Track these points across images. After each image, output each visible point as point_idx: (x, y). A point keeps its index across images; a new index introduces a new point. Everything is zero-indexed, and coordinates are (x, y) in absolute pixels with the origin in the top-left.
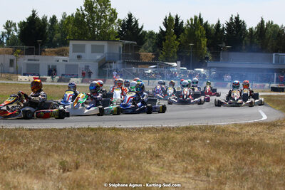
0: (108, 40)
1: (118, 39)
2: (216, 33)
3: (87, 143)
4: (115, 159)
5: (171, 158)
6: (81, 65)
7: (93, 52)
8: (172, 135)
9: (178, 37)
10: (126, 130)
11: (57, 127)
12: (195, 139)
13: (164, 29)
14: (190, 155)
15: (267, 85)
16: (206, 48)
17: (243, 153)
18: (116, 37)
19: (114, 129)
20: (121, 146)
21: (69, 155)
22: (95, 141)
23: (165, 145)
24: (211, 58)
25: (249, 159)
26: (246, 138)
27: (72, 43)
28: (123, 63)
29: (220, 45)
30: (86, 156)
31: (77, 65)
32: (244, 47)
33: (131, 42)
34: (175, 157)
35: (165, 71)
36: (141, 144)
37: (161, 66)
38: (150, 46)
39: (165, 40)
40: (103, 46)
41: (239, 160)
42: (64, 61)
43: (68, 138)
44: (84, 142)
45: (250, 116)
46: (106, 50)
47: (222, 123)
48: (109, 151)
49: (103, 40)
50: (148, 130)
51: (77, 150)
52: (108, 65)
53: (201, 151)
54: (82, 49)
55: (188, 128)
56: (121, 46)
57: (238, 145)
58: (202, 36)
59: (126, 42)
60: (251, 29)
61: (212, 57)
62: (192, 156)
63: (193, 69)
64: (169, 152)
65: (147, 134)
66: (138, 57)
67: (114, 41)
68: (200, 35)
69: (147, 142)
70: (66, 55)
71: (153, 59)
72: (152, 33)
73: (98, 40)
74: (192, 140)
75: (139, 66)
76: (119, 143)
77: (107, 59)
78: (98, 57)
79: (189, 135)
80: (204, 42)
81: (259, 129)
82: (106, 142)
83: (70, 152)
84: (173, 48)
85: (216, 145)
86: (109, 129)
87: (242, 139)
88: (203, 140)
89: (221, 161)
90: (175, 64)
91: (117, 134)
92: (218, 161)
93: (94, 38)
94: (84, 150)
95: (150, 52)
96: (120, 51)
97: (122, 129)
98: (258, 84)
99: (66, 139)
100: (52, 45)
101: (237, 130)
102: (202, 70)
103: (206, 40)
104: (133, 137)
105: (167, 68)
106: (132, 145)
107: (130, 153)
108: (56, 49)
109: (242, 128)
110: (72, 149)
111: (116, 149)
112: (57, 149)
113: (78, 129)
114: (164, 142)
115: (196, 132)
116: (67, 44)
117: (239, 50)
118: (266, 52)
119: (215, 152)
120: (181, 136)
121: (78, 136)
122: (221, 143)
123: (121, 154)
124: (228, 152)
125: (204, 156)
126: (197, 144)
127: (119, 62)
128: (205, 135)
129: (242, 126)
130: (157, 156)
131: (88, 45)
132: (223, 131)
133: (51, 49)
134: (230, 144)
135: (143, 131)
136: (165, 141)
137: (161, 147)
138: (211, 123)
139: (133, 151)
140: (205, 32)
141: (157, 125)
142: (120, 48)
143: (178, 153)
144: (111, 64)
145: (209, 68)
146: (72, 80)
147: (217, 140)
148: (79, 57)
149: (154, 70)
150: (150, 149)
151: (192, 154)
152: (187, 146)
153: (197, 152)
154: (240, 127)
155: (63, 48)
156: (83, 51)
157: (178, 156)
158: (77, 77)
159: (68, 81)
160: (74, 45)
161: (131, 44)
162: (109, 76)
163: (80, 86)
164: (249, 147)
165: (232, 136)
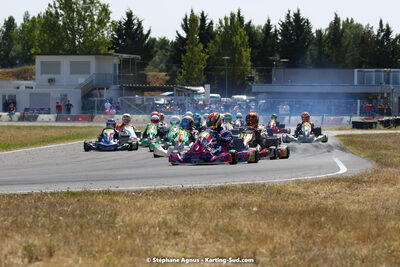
0: (97, 53)
1: (112, 52)
2: (265, 40)
3: (66, 215)
4: (110, 239)
5: (198, 235)
6: (55, 93)
7: (72, 72)
8: (199, 200)
9: (206, 47)
10: (127, 194)
11: (18, 192)
12: (234, 205)
13: (184, 35)
14: (227, 232)
15: (347, 118)
16: (250, 63)
17: (311, 226)
18: (109, 49)
19: (107, 193)
20: (118, 219)
21: (38, 234)
22: (78, 212)
23: (188, 216)
24: (257, 78)
25: (319, 235)
26: (314, 202)
27: (39, 59)
28: (121, 89)
29: (271, 58)
30: (64, 236)
31: (48, 95)
32: (309, 60)
33: (132, 56)
34: (204, 234)
35: (187, 101)
36: (150, 215)
37: (180, 92)
38: (161, 61)
39: (185, 52)
40: (88, 63)
41: (304, 237)
42: (27, 87)
43: (36, 208)
44: (61, 214)
45: (320, 168)
46: (93, 69)
47: (277, 180)
48: (101, 228)
49: (89, 54)
50: (161, 193)
51: (51, 227)
52: (96, 92)
53: (244, 224)
54: (56, 69)
55: (223, 189)
56: (116, 61)
57: (302, 214)
58: (242, 45)
59: (125, 56)
60: (319, 32)
61: (260, 76)
62: (231, 233)
63: (230, 97)
65: (159, 200)
66: (143, 78)
67: (105, 54)
68: (240, 42)
69: (160, 212)
70: (31, 78)
71: (168, 82)
72: (164, 42)
73: (81, 54)
74: (230, 208)
75: (146, 93)
76: (116, 215)
77: (94, 83)
78: (82, 80)
79: (225, 199)
80: (247, 53)
81: (335, 188)
82: (95, 213)
83: (40, 231)
84: (198, 63)
85: (268, 214)
86: (99, 193)
87: (307, 205)
88: (247, 206)
89: (277, 239)
90: (201, 89)
91: (113, 201)
92: (272, 239)
93: (73, 51)
94: (61, 227)
95: (161, 71)
96: (115, 70)
97: (120, 193)
98: (332, 118)
99: (33, 210)
101: (300, 190)
102: (244, 97)
103: (249, 50)
104: (138, 204)
105: (189, 95)
106: (137, 217)
107: (133, 230)
108: (15, 70)
109: (308, 187)
110: (43, 226)
111: (111, 224)
112: (18, 226)
113: (52, 194)
114: (186, 212)
115: (236, 195)
116: (32, 61)
117: (304, 66)
118: (343, 68)
119: (265, 226)
120: (213, 202)
121: (52, 205)
122: (275, 212)
123: (120, 232)
124: (287, 224)
125: (249, 232)
126: (238, 213)
127: (113, 87)
128: (250, 198)
129: (308, 184)
130: (176, 234)
131: (65, 61)
132: (278, 191)
133: (8, 70)
134: (290, 213)
135: (153, 195)
136: (187, 210)
137: (181, 219)
138: (259, 181)
139: (138, 226)
140: (247, 38)
141: (176, 184)
142: (115, 65)
143: (208, 229)
144: (101, 91)
145: (256, 94)
146: (42, 117)
147: (269, 206)
148: (51, 81)
149: (169, 98)
150: (165, 223)
151: (230, 229)
152: (222, 217)
153: (238, 227)
154: (305, 185)
155: (26, 67)
156: (58, 72)
157: (208, 232)
158: (49, 112)
159: (35, 119)
160: (42, 63)
161: (133, 59)
162: (98, 109)
163: (54, 127)
164: (320, 216)
165: (292, 200)
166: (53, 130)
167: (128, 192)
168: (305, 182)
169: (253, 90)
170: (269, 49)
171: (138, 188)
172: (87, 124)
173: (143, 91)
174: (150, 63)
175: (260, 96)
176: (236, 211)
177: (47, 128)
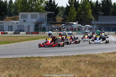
1: (44, 11)
3: (24, 65)
4: (38, 72)
5: (67, 71)
6: (26, 25)
7: (31, 18)
8: (69, 59)
10: (46, 58)
11: (10, 57)
12: (81, 61)
13: (69, 5)
14: (77, 69)
16: (91, 14)
17: (105, 67)
19: (40, 57)
20: (41, 66)
22: (28, 63)
24: (93, 19)
26: (107, 60)
27: (20, 14)
28: (48, 23)
29: (98, 12)
31: (24, 25)
32: (111, 13)
33: (52, 12)
34: (69, 71)
35: (69, 27)
36: (52, 64)
37: (67, 25)
39: (69, 11)
40: (37, 15)
41: (102, 71)
42: (17, 23)
43: (15, 62)
44: (22, 64)
46: (38, 17)
47: (97, 53)
48: (35, 69)
49: (37, 12)
50: (57, 57)
51: (19, 68)
52: (40, 24)
53: (82, 66)
54: (26, 17)
55: (78, 56)
56: (46, 14)
57: (102, 64)
59: (49, 12)
60: (114, 4)
61: (95, 19)
63: (84, 25)
64: (66, 68)
65: (56, 60)
66: (55, 20)
67: (42, 12)
68: (88, 7)
70: (18, 20)
72: (62, 8)
74: (79, 62)
76: (40, 64)
77: (39, 21)
78: (35, 20)
80: (90, 11)
82: (34, 64)
83: (15, 70)
84: (74, 15)
85: (91, 64)
86: (36, 57)
87: (105, 61)
88: (85, 61)
89: (93, 72)
90: (75, 23)
91: (40, 60)
92: (91, 72)
93: (32, 11)
94: (22, 68)
95: (61, 17)
97: (43, 57)
99: (13, 63)
100: (10, 15)
101: (104, 56)
102: (89, 26)
104: (49, 61)
105: (71, 25)
106: (47, 65)
108: (12, 17)
109: (107, 55)
110: (16, 68)
111: (38, 67)
112: (7, 68)
113: (21, 58)
115: (83, 58)
116: (18, 15)
117: (109, 15)
119: (90, 68)
120: (74, 60)
121: (20, 61)
122: (94, 63)
123: (41, 70)
124: (97, 67)
125: (84, 69)
127: (45, 23)
128: (86, 59)
130: (60, 70)
131: (29, 14)
132: (96, 57)
133: (10, 17)
135: (54, 58)
137: (62, 66)
138: (90, 53)
139: (48, 68)
140: (90, 6)
141: (62, 54)
142: (46, 15)
143: (71, 68)
144: (41, 24)
145: (93, 25)
146: (21, 33)
147: (92, 61)
148: (24, 21)
149: (64, 26)
150: (57, 67)
151: (78, 69)
152: (76, 65)
153: (81, 68)
154: (106, 54)
155: (16, 16)
156: (27, 18)
157: (71, 70)
158: (24, 31)
159: (19, 33)
160: (21, 15)
161: (52, 13)
162: (40, 30)
163: (25, 36)
164: (108, 64)
165: (100, 59)
166: (25, 37)
167: (46, 57)
168: (106, 53)
169: (92, 23)
170: (98, 10)
171: (50, 56)
172: (36, 35)
173: (55, 24)
174: (58, 15)
175: (94, 25)
176: (81, 63)
177: (23, 37)
